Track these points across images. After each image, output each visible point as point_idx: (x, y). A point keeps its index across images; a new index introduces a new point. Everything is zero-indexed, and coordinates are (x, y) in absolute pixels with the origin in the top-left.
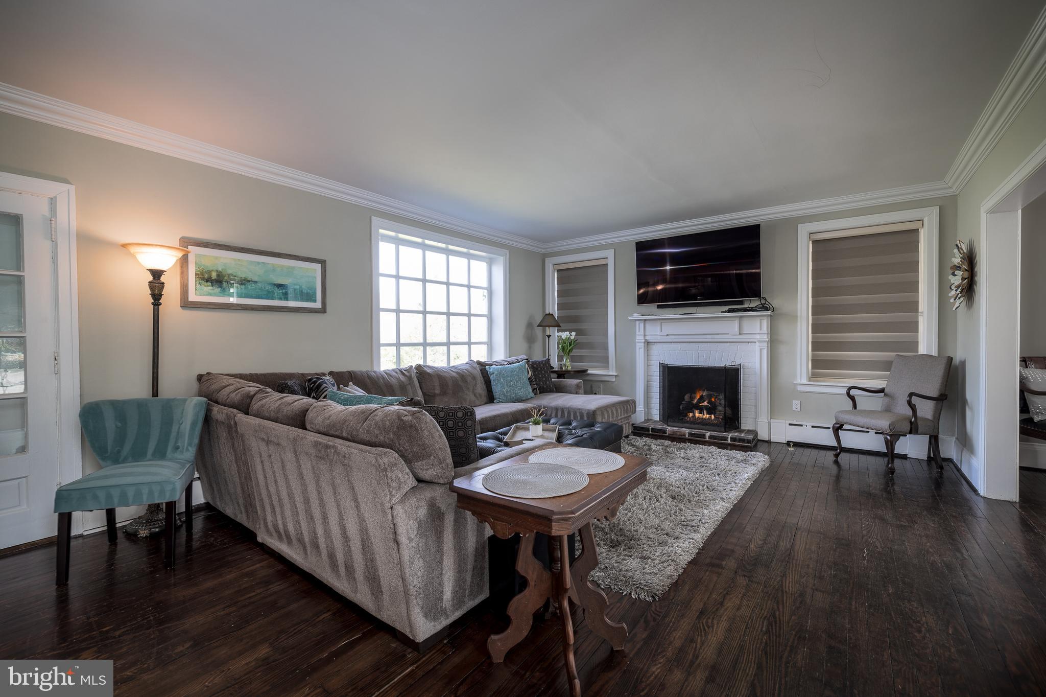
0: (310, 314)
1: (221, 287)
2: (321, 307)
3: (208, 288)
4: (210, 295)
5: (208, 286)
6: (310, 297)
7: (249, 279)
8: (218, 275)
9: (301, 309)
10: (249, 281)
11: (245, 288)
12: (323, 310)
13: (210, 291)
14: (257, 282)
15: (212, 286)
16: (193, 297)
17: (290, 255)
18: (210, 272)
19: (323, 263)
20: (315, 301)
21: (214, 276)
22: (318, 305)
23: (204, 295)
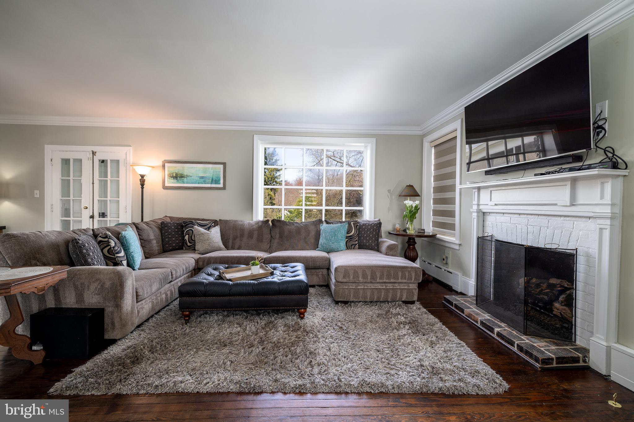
0: (216, 190)
1: (177, 179)
2: (223, 187)
3: (172, 180)
4: (173, 183)
5: (172, 179)
6: (217, 182)
7: (188, 175)
8: (176, 175)
9: (212, 188)
10: (188, 176)
11: (187, 179)
12: (224, 188)
13: (173, 181)
14: (191, 176)
15: (174, 179)
16: (167, 184)
17: (206, 162)
18: (173, 173)
19: (224, 164)
20: (220, 184)
21: (174, 175)
22: (221, 185)
23: (171, 183)
